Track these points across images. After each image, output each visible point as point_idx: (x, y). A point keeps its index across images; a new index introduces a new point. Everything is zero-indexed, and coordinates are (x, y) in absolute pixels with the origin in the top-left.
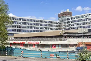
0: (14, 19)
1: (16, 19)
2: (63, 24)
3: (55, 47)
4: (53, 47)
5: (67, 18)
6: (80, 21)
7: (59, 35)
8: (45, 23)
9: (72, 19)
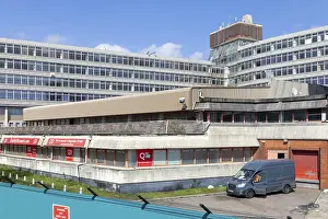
0: (31, 54)
1: (39, 54)
2: (227, 72)
3: (151, 159)
4: (140, 160)
5: (240, 48)
6: (291, 58)
7: (180, 108)
8: (158, 70)
9: (259, 52)
